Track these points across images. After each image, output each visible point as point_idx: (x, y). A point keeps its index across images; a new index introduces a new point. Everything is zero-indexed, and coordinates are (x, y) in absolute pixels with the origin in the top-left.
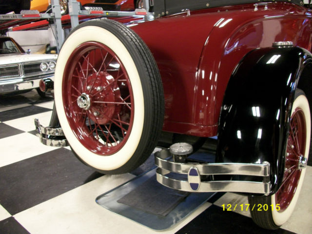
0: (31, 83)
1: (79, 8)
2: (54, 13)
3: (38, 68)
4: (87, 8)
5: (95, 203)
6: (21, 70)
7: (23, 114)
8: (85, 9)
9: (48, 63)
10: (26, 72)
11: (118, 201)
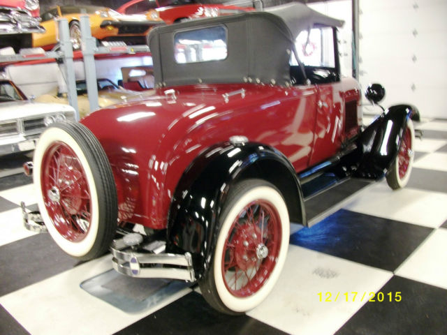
0: (33, 142)
1: (95, 44)
2: (64, 52)
3: (41, 123)
4: (105, 43)
5: (79, 288)
6: (20, 126)
7: (21, 182)
8: (103, 45)
9: (54, 116)
10: (26, 129)
11: (103, 286)
